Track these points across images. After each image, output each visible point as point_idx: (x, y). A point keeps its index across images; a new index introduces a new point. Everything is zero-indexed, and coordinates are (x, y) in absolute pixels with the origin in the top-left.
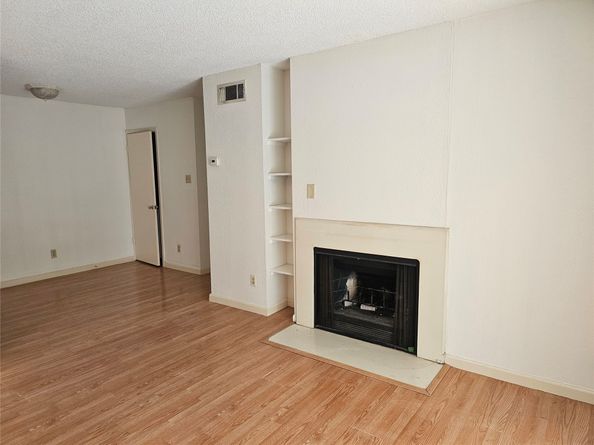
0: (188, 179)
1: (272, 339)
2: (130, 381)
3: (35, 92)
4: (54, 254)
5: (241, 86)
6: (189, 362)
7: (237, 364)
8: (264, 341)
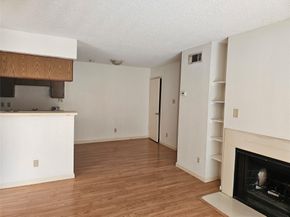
0: (174, 101)
1: (204, 198)
2: (125, 201)
3: (114, 62)
4: (115, 130)
5: (201, 55)
6: (155, 199)
7: (180, 208)
8: (199, 198)
